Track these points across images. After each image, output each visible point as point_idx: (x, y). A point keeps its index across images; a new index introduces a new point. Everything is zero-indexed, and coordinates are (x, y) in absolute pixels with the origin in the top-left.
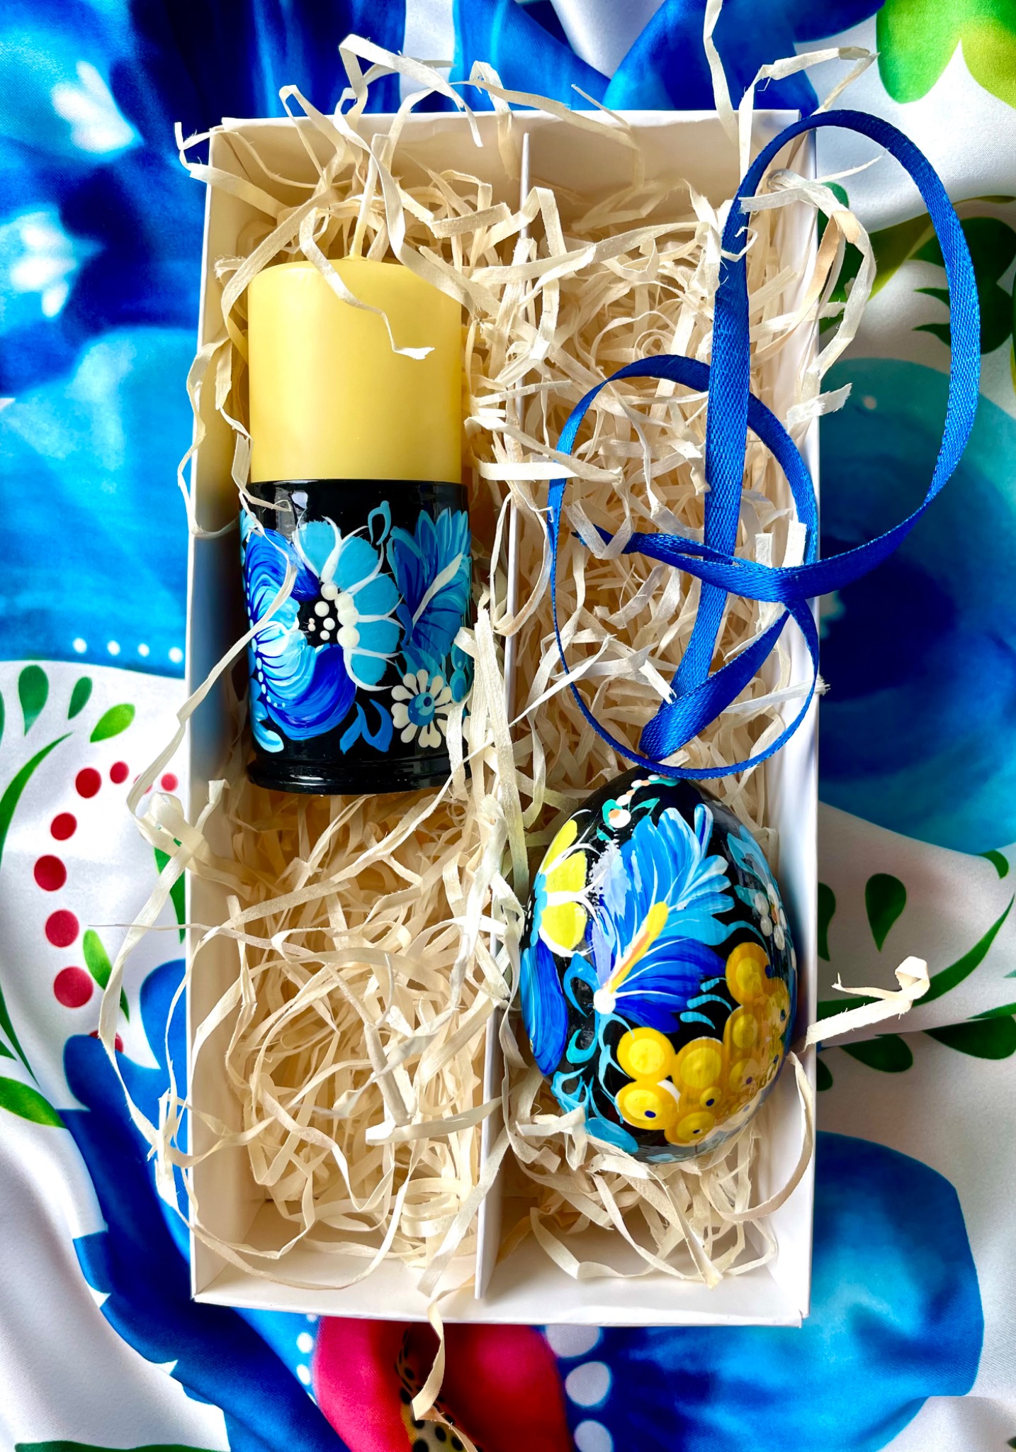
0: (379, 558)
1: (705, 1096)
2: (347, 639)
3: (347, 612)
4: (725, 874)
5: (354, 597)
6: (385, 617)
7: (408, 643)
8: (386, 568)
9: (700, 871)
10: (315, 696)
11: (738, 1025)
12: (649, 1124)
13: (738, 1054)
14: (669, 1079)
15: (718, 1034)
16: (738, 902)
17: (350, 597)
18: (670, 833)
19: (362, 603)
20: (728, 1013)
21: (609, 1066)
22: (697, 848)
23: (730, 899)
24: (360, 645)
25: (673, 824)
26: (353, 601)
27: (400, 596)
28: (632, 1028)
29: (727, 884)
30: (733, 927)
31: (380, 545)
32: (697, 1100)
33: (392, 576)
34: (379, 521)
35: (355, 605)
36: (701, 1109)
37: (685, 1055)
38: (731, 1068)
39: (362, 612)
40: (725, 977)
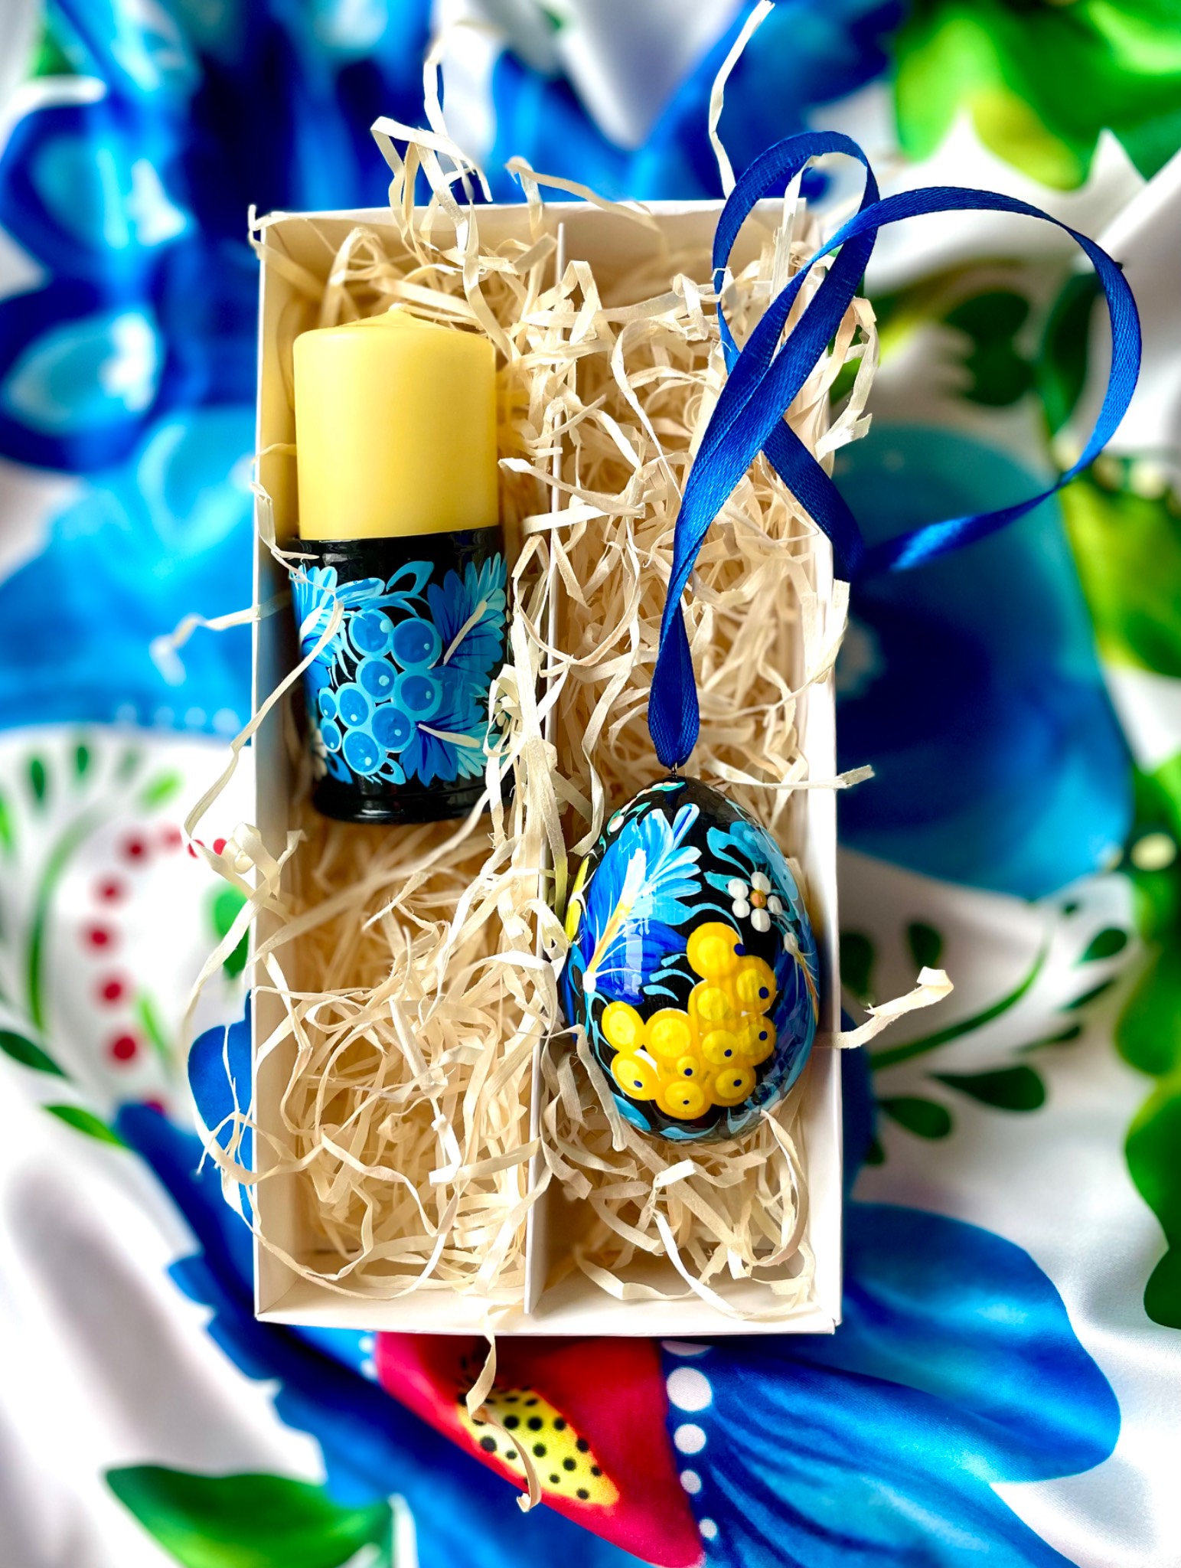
1: (682, 1064)
4: (696, 863)
9: (669, 860)
11: (702, 997)
12: (641, 1095)
13: (708, 1025)
14: (643, 1048)
15: (683, 1005)
16: (706, 887)
18: (648, 830)
20: (692, 986)
21: (600, 1040)
22: (670, 840)
23: (698, 884)
25: (654, 823)
28: (609, 1003)
29: (697, 870)
30: (698, 908)
32: (675, 1070)
36: (682, 1079)
37: (653, 1024)
38: (701, 1040)
40: (685, 952)
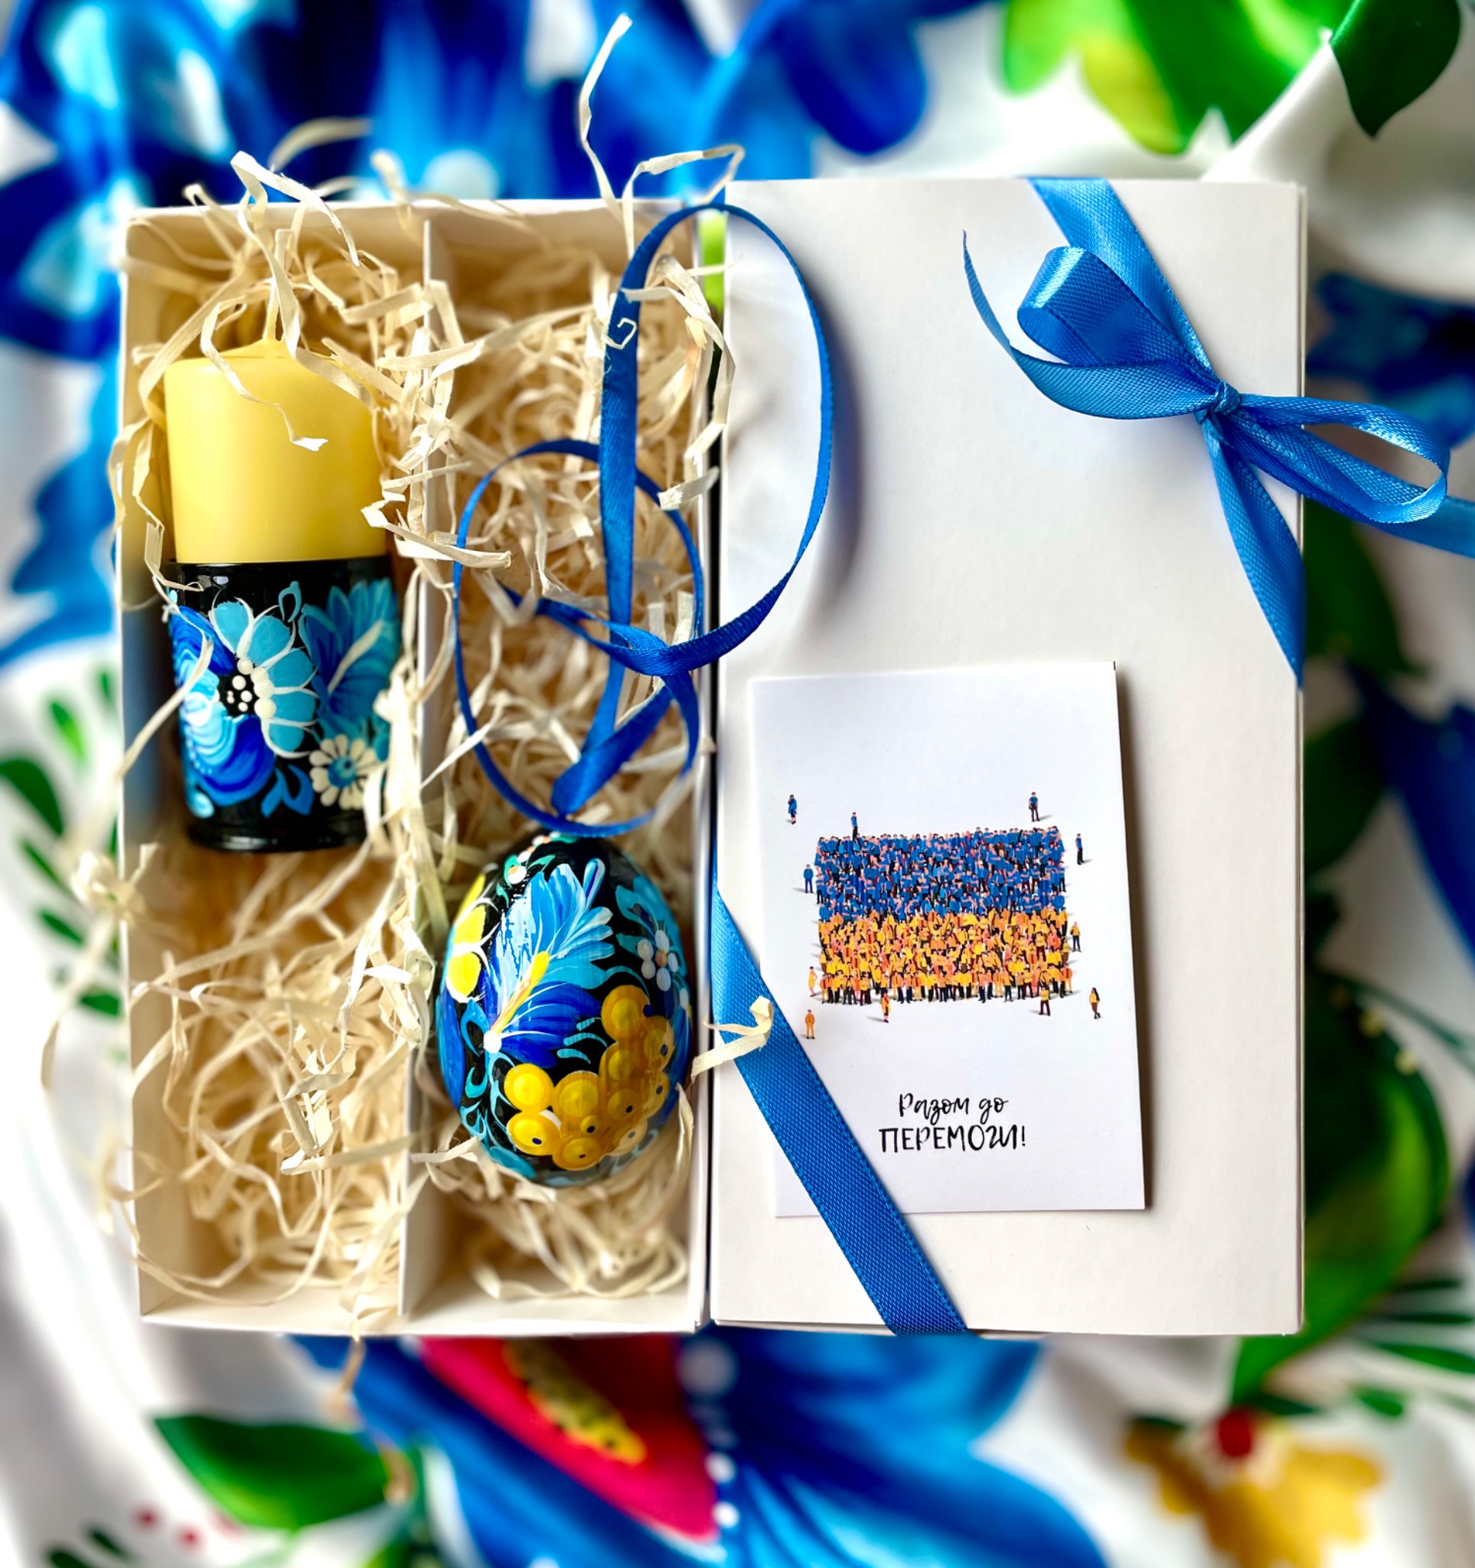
0: (291, 634)
1: (585, 1123)
2: (264, 710)
3: (263, 685)
4: (609, 924)
5: (269, 672)
6: (300, 689)
7: (324, 711)
8: (298, 643)
9: (583, 922)
10: (237, 762)
11: (614, 1060)
12: (539, 1151)
13: (615, 1085)
14: (550, 1109)
15: (594, 1067)
16: (619, 949)
17: (264, 671)
19: (278, 676)
20: (604, 1049)
21: (499, 1099)
22: (582, 900)
23: (611, 947)
24: (278, 715)
25: (563, 879)
26: (267, 676)
27: (314, 668)
28: (516, 1065)
29: (609, 933)
30: (611, 971)
31: (291, 623)
32: (578, 1128)
33: (305, 650)
34: (289, 601)
35: (270, 679)
36: (583, 1136)
37: (563, 1087)
38: (608, 1099)
39: (277, 684)
40: (600, 1016)
